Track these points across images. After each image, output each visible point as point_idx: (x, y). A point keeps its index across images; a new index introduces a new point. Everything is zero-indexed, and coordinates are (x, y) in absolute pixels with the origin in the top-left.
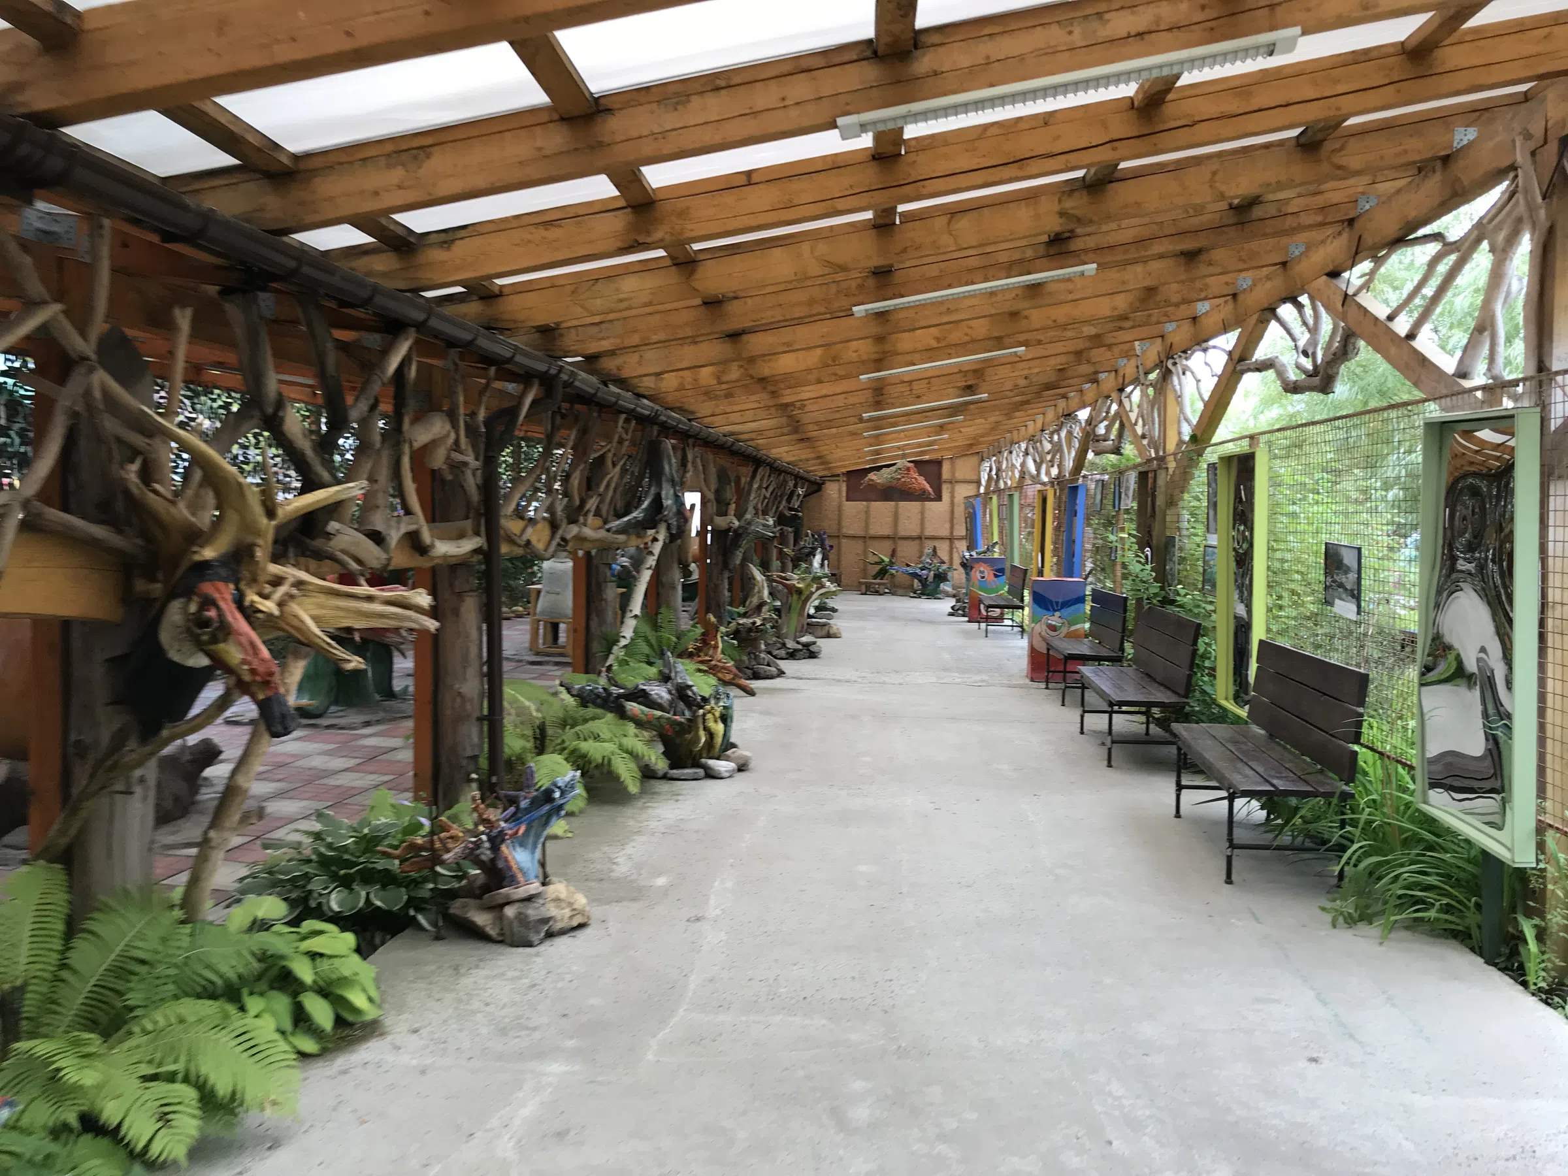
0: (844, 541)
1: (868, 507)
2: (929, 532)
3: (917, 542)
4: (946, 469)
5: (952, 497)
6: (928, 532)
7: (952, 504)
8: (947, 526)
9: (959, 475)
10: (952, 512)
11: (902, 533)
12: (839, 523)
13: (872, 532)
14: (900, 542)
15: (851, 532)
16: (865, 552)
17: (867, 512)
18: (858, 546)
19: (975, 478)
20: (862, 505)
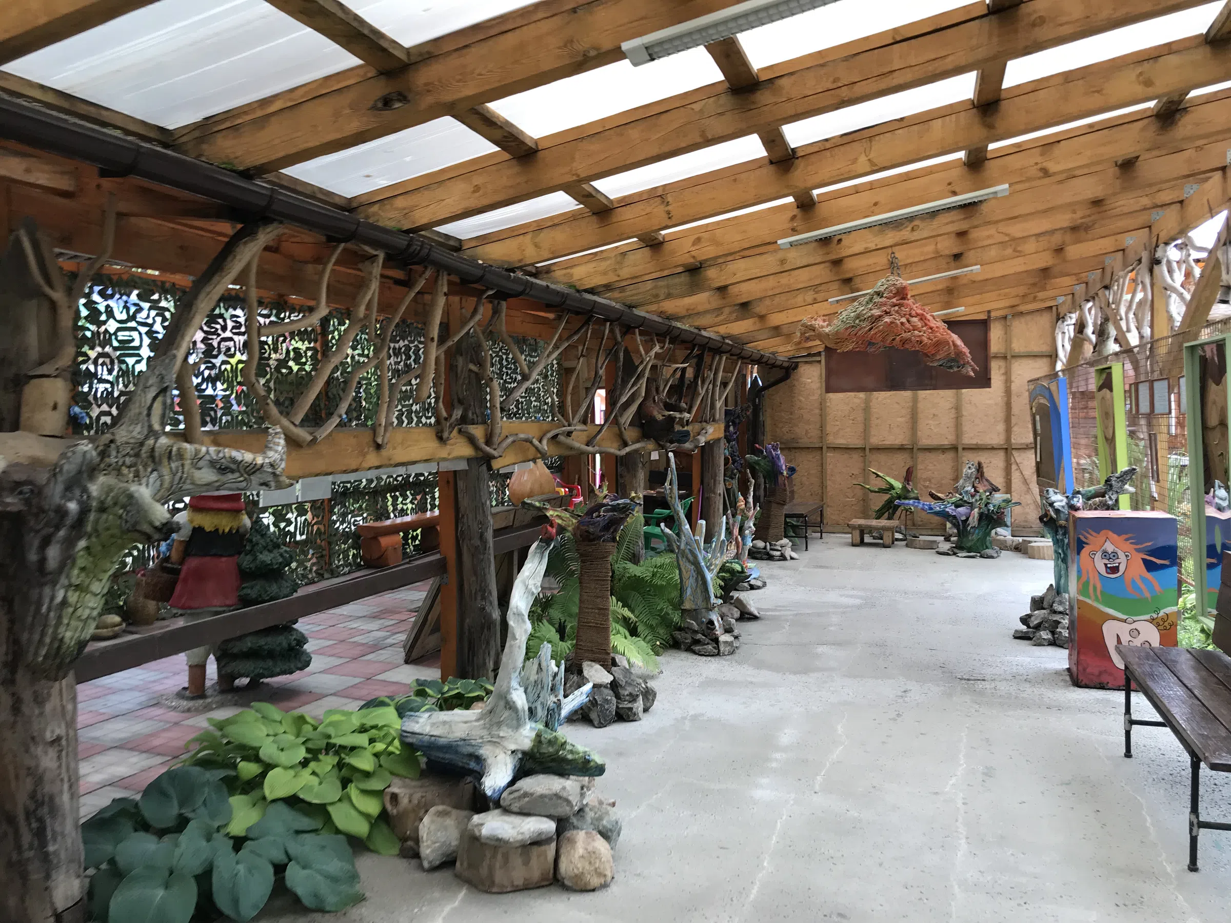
0: (830, 456)
1: (867, 403)
2: (969, 439)
3: (950, 455)
4: (996, 334)
5: (1008, 382)
6: (967, 440)
7: (1008, 392)
8: (1001, 427)
9: (1018, 346)
10: (1008, 406)
11: (925, 441)
12: (822, 428)
13: (875, 440)
14: (921, 456)
15: (841, 441)
16: (865, 471)
17: (867, 409)
18: (853, 463)
19: (1045, 348)
20: (857, 398)
